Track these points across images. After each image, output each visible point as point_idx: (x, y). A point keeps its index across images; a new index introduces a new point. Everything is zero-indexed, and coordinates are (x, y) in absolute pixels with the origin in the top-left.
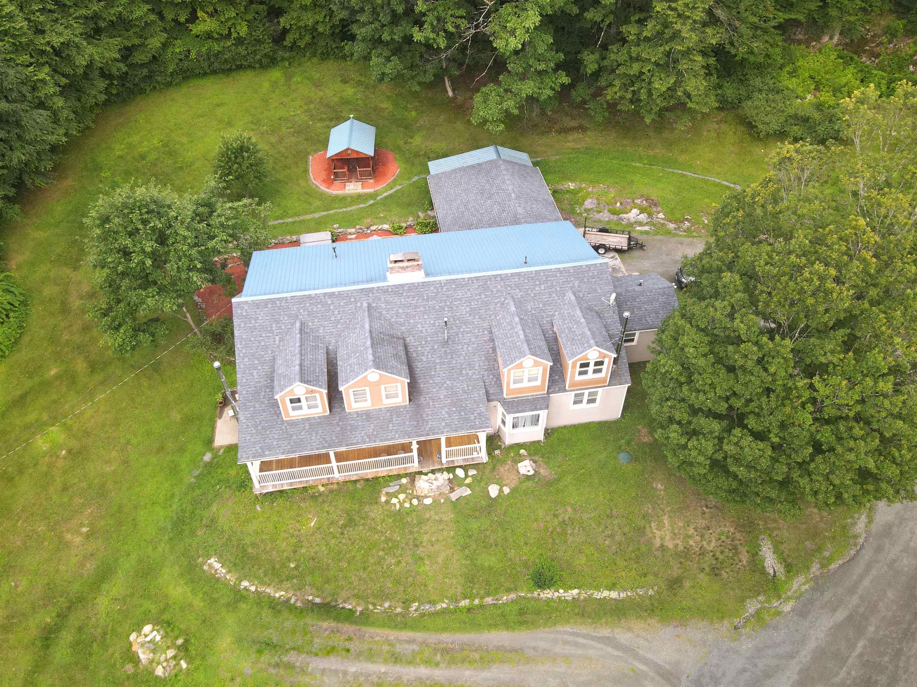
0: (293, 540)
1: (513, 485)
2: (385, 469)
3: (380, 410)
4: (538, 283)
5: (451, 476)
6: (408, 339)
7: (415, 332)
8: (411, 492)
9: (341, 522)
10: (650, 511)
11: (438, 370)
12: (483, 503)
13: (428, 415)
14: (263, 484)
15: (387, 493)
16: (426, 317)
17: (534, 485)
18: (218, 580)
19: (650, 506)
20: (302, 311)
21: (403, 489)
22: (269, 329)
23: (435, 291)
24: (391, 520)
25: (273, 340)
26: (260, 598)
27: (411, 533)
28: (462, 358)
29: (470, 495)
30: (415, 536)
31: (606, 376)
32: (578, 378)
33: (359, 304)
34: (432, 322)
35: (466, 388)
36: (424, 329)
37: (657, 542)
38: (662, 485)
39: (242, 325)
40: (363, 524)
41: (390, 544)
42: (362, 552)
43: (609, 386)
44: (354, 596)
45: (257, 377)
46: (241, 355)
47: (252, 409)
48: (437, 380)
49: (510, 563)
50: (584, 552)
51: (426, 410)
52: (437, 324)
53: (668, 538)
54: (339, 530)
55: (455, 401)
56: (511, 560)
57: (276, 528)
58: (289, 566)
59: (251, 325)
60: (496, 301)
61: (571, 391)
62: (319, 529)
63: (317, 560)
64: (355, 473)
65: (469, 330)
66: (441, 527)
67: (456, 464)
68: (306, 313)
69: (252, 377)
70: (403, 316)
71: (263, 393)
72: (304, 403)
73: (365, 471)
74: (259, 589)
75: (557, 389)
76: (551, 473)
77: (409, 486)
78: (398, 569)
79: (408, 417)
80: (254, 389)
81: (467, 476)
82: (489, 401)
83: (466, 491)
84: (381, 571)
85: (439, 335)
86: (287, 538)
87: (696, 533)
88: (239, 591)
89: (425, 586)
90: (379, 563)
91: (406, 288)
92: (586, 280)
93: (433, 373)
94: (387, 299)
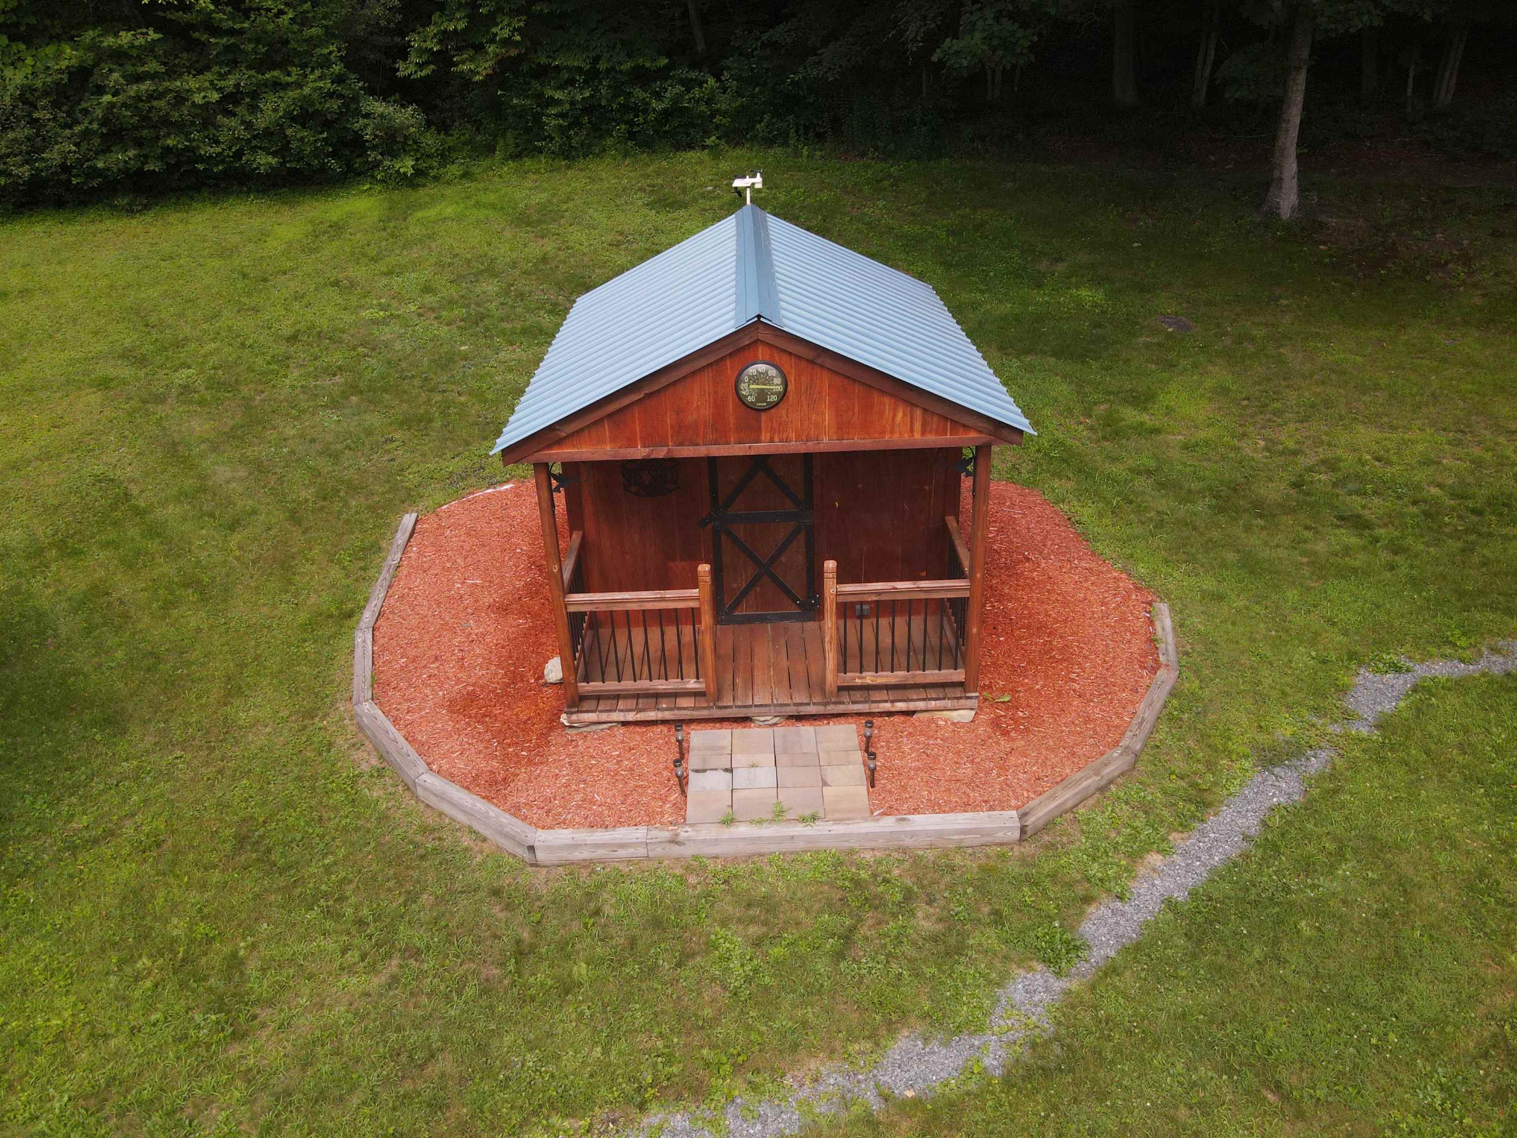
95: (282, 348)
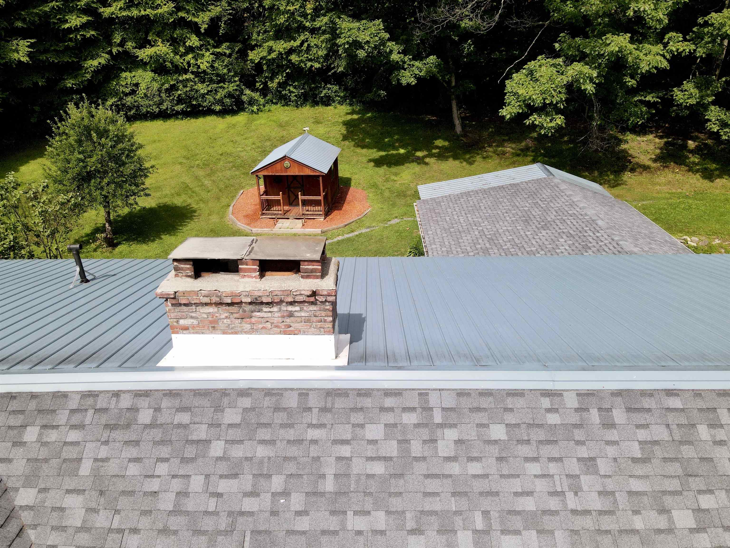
23: (392, 449)
91: (231, 416)
95: (219, 157)
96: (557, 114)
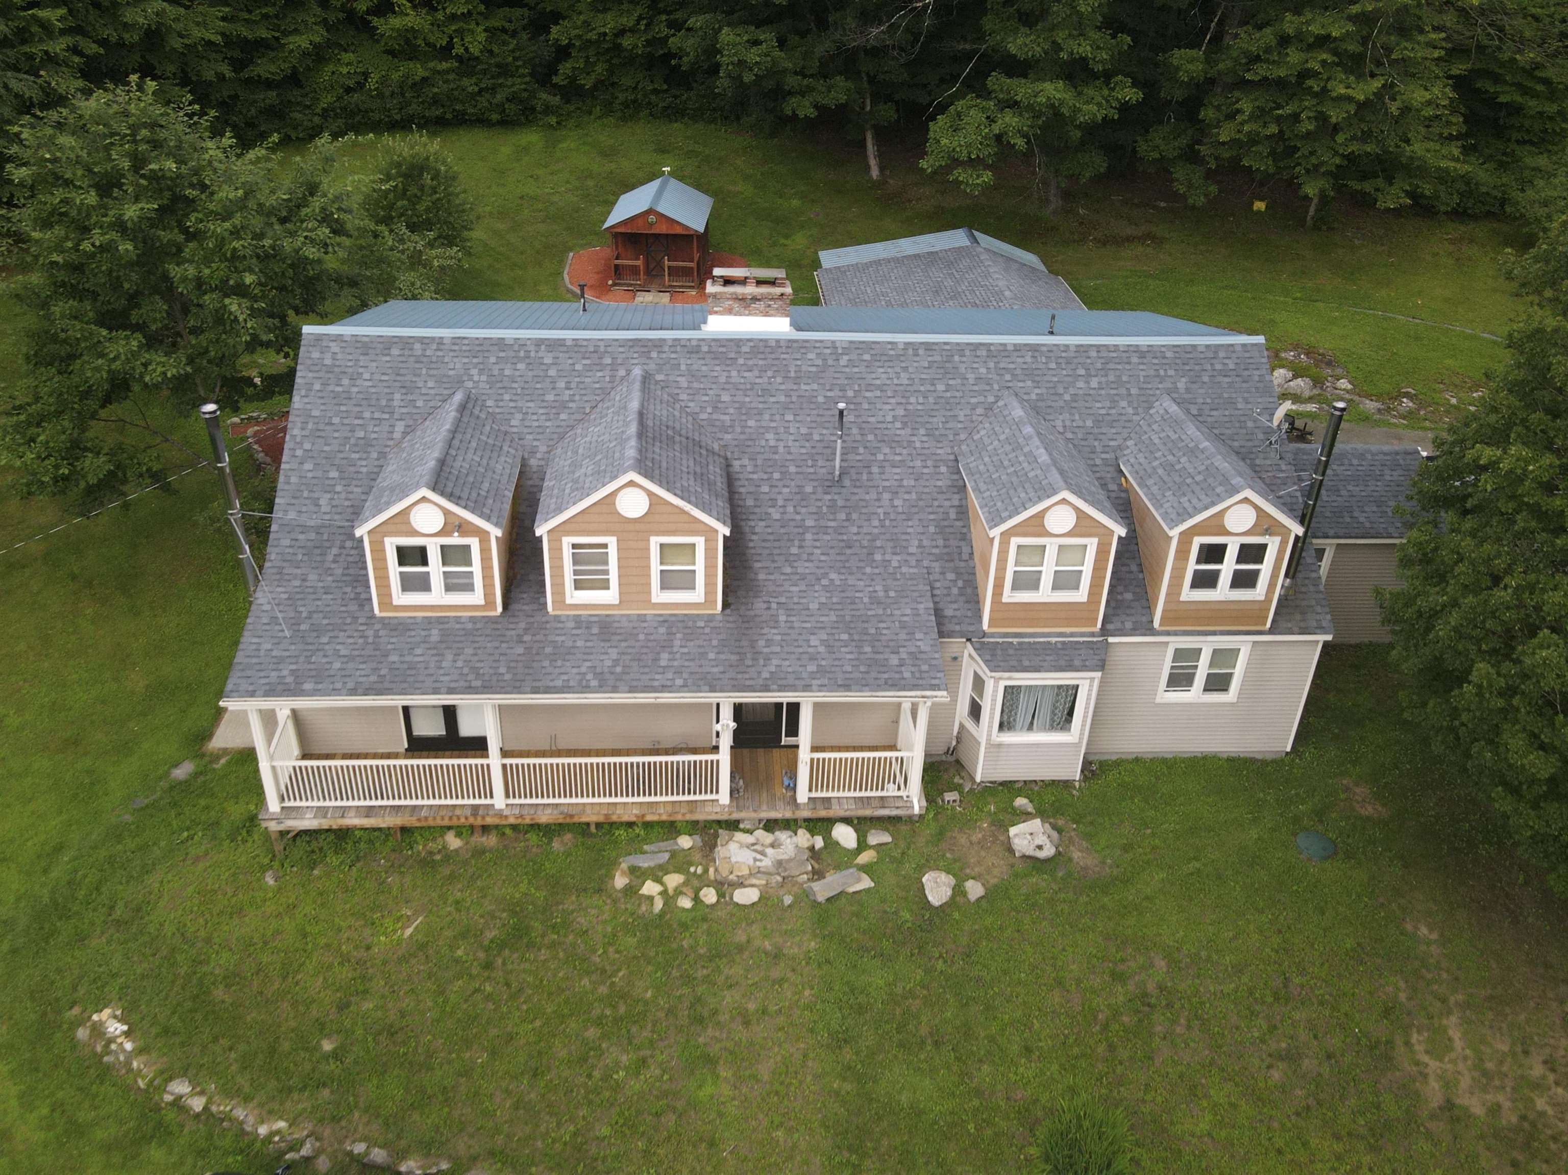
0: (345, 973)
1: (994, 881)
2: (636, 799)
3: (642, 618)
4: (1082, 372)
5: (819, 842)
6: (736, 464)
7: (758, 449)
8: (700, 870)
9: (490, 935)
10: (1403, 997)
11: (807, 543)
12: (906, 915)
13: (769, 643)
14: (292, 804)
15: (633, 870)
16: (790, 417)
17: (1055, 887)
18: (105, 1072)
19: (1402, 984)
20: (474, 372)
21: (679, 863)
22: (384, 403)
23: (819, 362)
24: (632, 941)
25: (387, 429)
26: (210, 1137)
27: (688, 979)
28: (876, 523)
29: (867, 891)
30: (700, 990)
31: (1268, 599)
32: (1188, 594)
33: (622, 372)
34: (804, 431)
35: (881, 594)
36: (782, 444)
37: (1434, 1093)
38: (1431, 930)
39: (317, 387)
40: (552, 946)
41: (622, 1009)
42: (538, 1023)
43: (1271, 632)
44: (492, 1153)
45: (328, 509)
46: (299, 453)
47: (297, 583)
48: (803, 567)
49: (976, 1102)
50: (1206, 1096)
51: (765, 631)
52: (816, 437)
53: (1465, 1082)
54: (481, 955)
55: (848, 618)
56: (978, 1093)
57: (305, 936)
58: (318, 1047)
59: (340, 389)
60: (973, 400)
61: (1168, 633)
62: (423, 946)
63: (400, 1037)
64: (551, 801)
65: (898, 458)
66: (776, 973)
67: (836, 811)
68: (484, 378)
69: (316, 509)
70: (731, 411)
71: (335, 551)
72: (435, 568)
73: (580, 800)
74: (214, 1109)
75: (1129, 625)
76: (1104, 863)
77: (697, 857)
78: (635, 1085)
79: (715, 643)
80: (313, 536)
81: (862, 845)
82: (941, 634)
83: (859, 880)
84: (585, 1085)
85: (820, 463)
86: (330, 967)
87: (1551, 1077)
88: (157, 1109)
89: (712, 1144)
90: (583, 1059)
91: (745, 349)
92: (1206, 379)
93: (794, 550)
94: (695, 367)
95: (519, 201)
96: (984, 170)
